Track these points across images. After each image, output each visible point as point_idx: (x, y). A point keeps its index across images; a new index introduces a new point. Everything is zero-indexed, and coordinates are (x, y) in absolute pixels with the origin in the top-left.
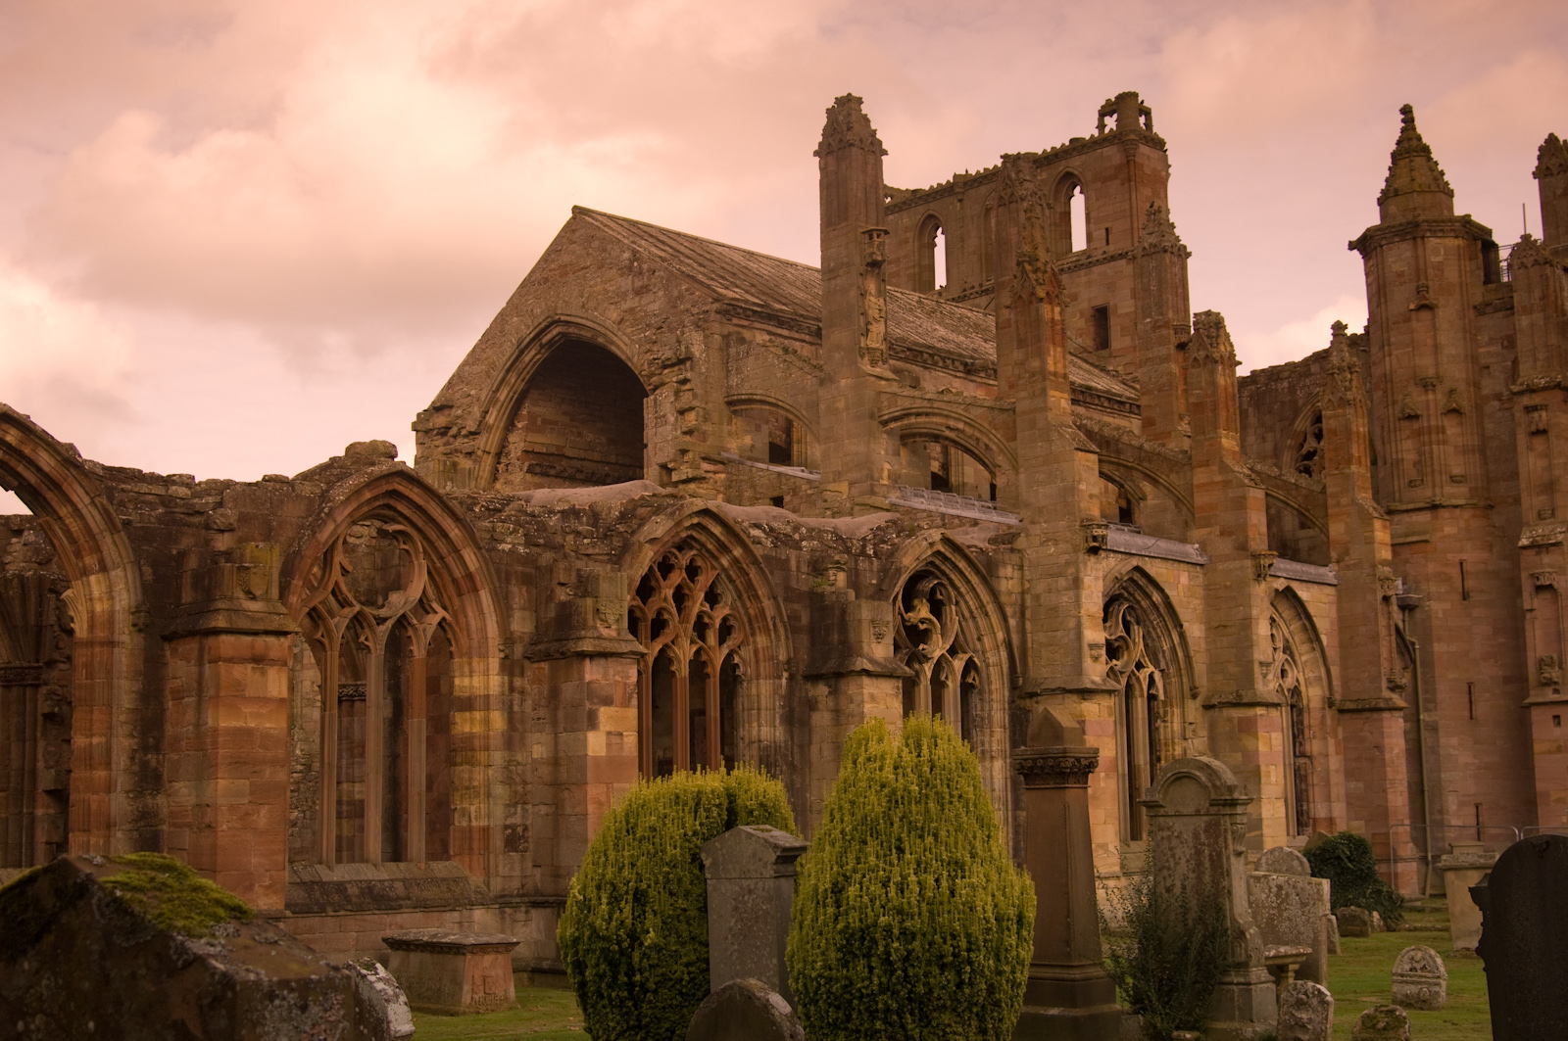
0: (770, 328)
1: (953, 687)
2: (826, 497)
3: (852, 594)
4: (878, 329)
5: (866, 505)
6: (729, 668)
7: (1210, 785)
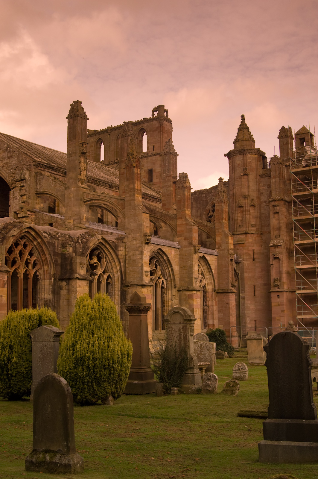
0: (50, 171)
1: (104, 283)
2: (66, 224)
3: (74, 254)
4: (84, 173)
5: (78, 227)
6: (35, 276)
7: (184, 315)
